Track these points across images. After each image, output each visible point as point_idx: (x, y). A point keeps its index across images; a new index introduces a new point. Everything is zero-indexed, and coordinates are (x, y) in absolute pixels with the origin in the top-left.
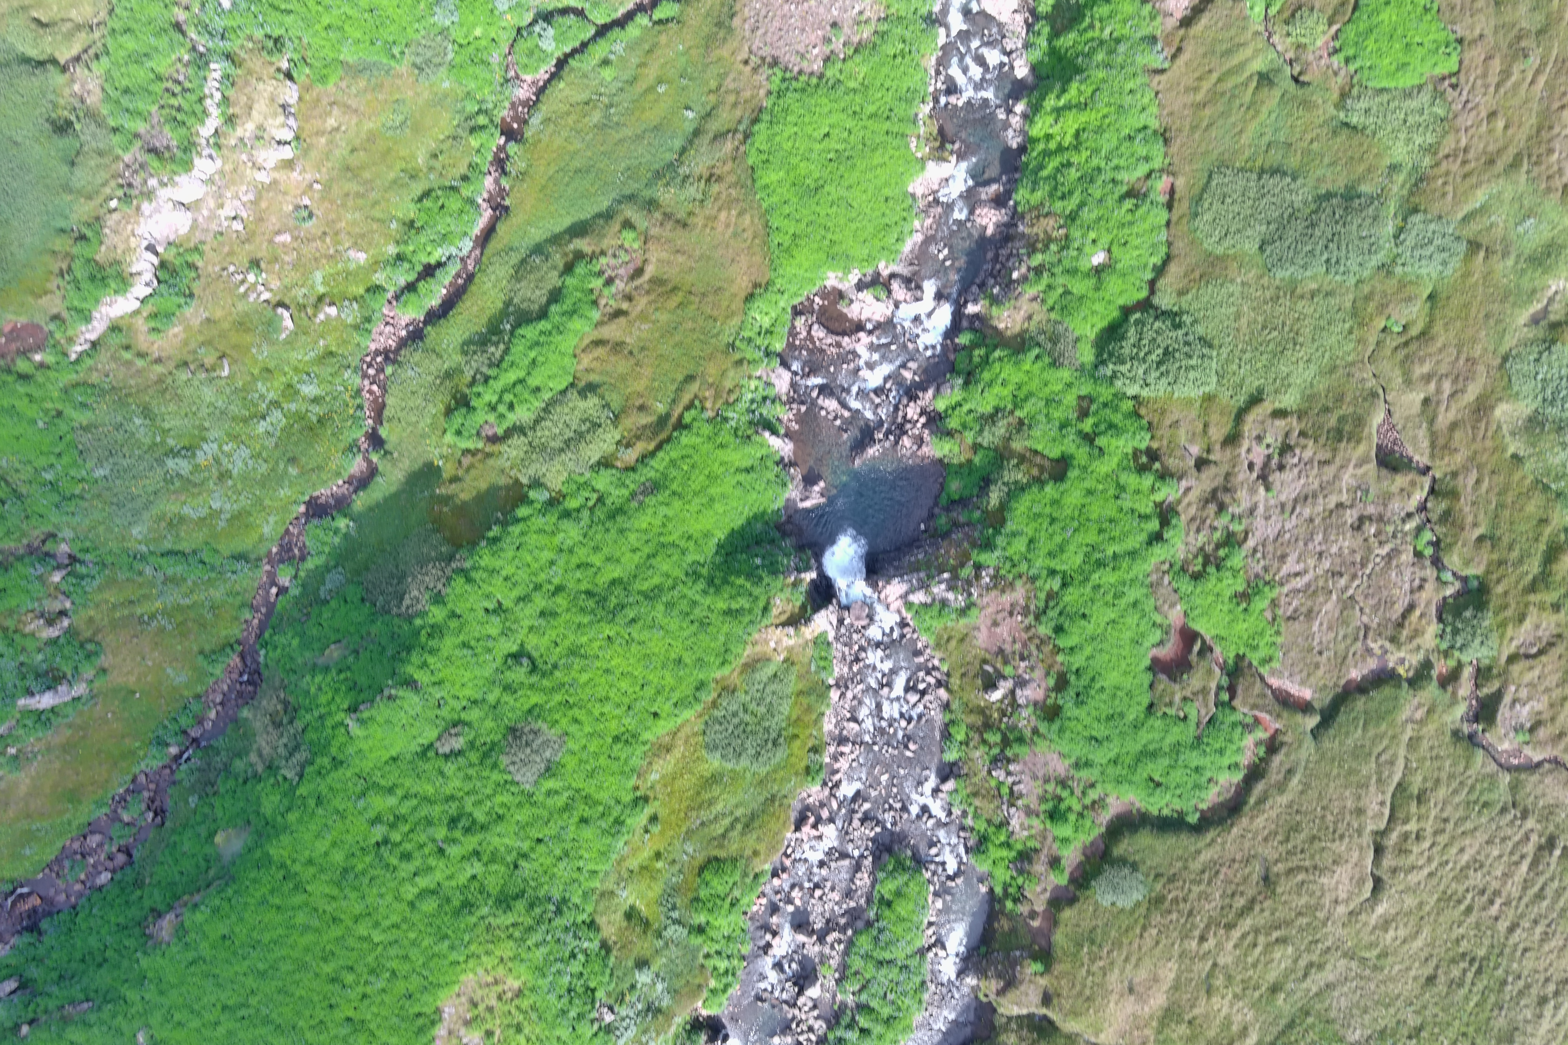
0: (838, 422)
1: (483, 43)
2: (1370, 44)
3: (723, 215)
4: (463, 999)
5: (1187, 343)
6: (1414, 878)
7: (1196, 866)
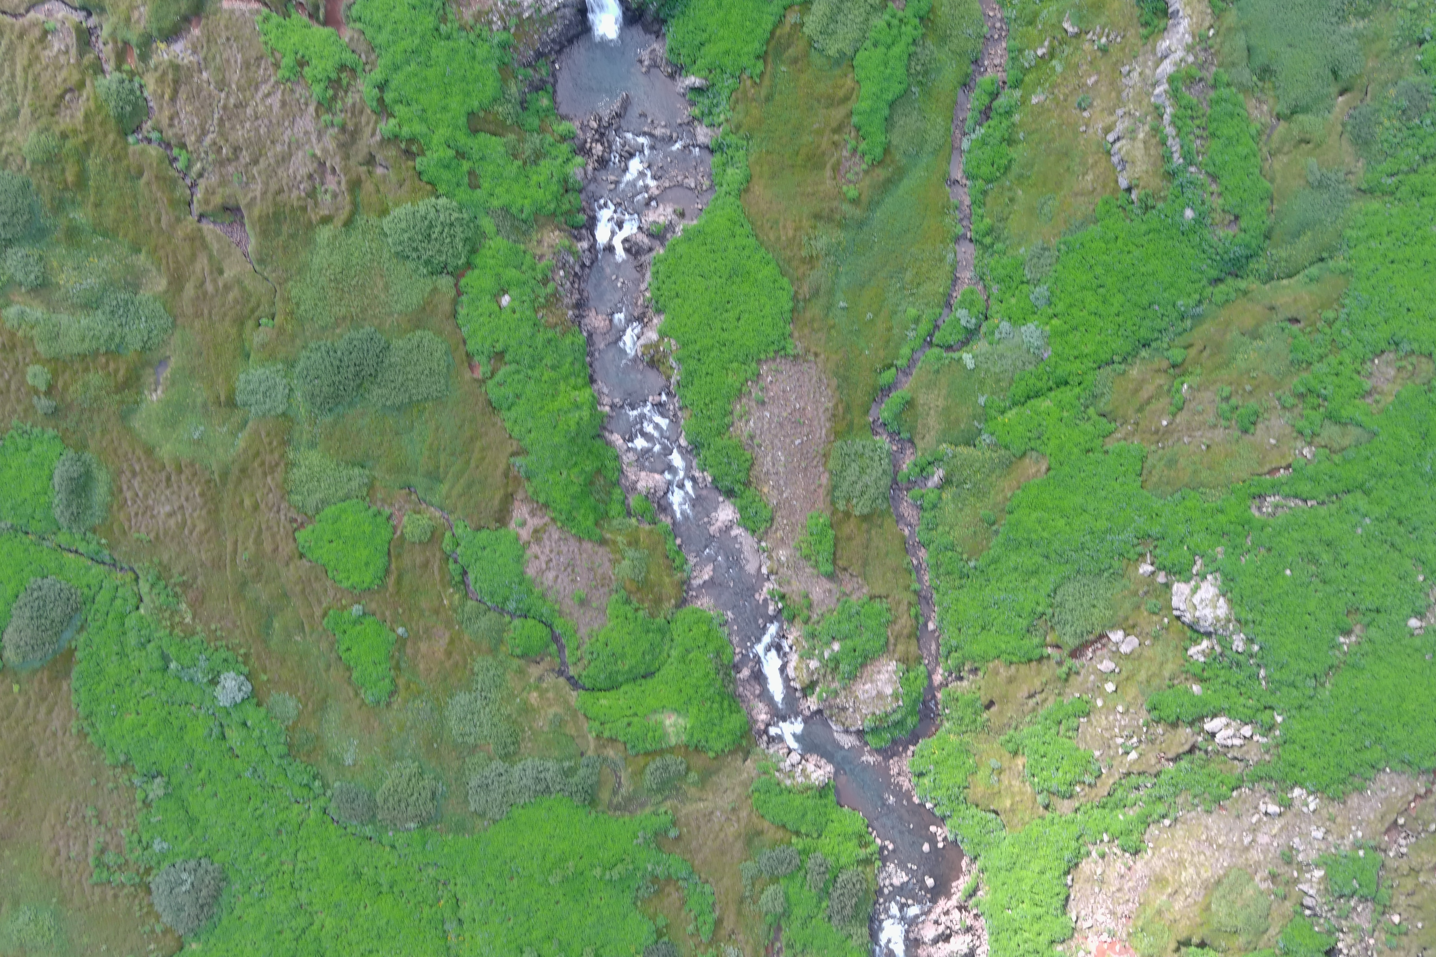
1: (1007, 295)
2: (367, 528)
3: (791, 233)
5: (416, 249)
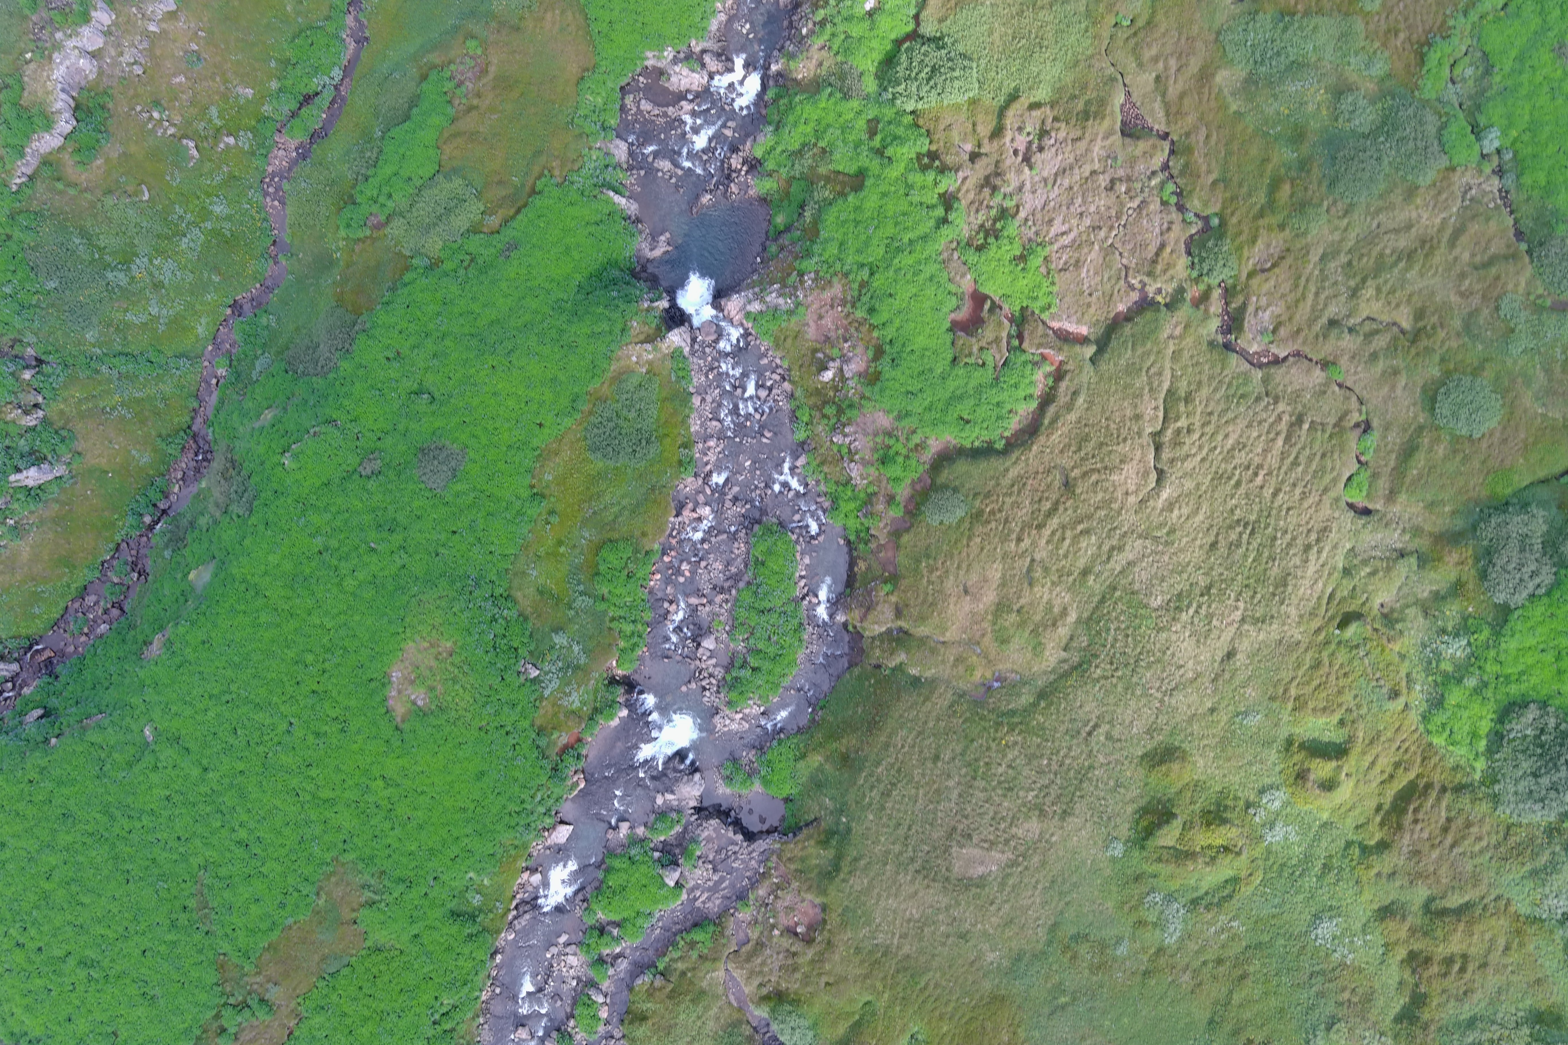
0: (673, 180)
3: (549, 15)
4: (407, 663)
6: (1189, 465)
7: (1006, 482)
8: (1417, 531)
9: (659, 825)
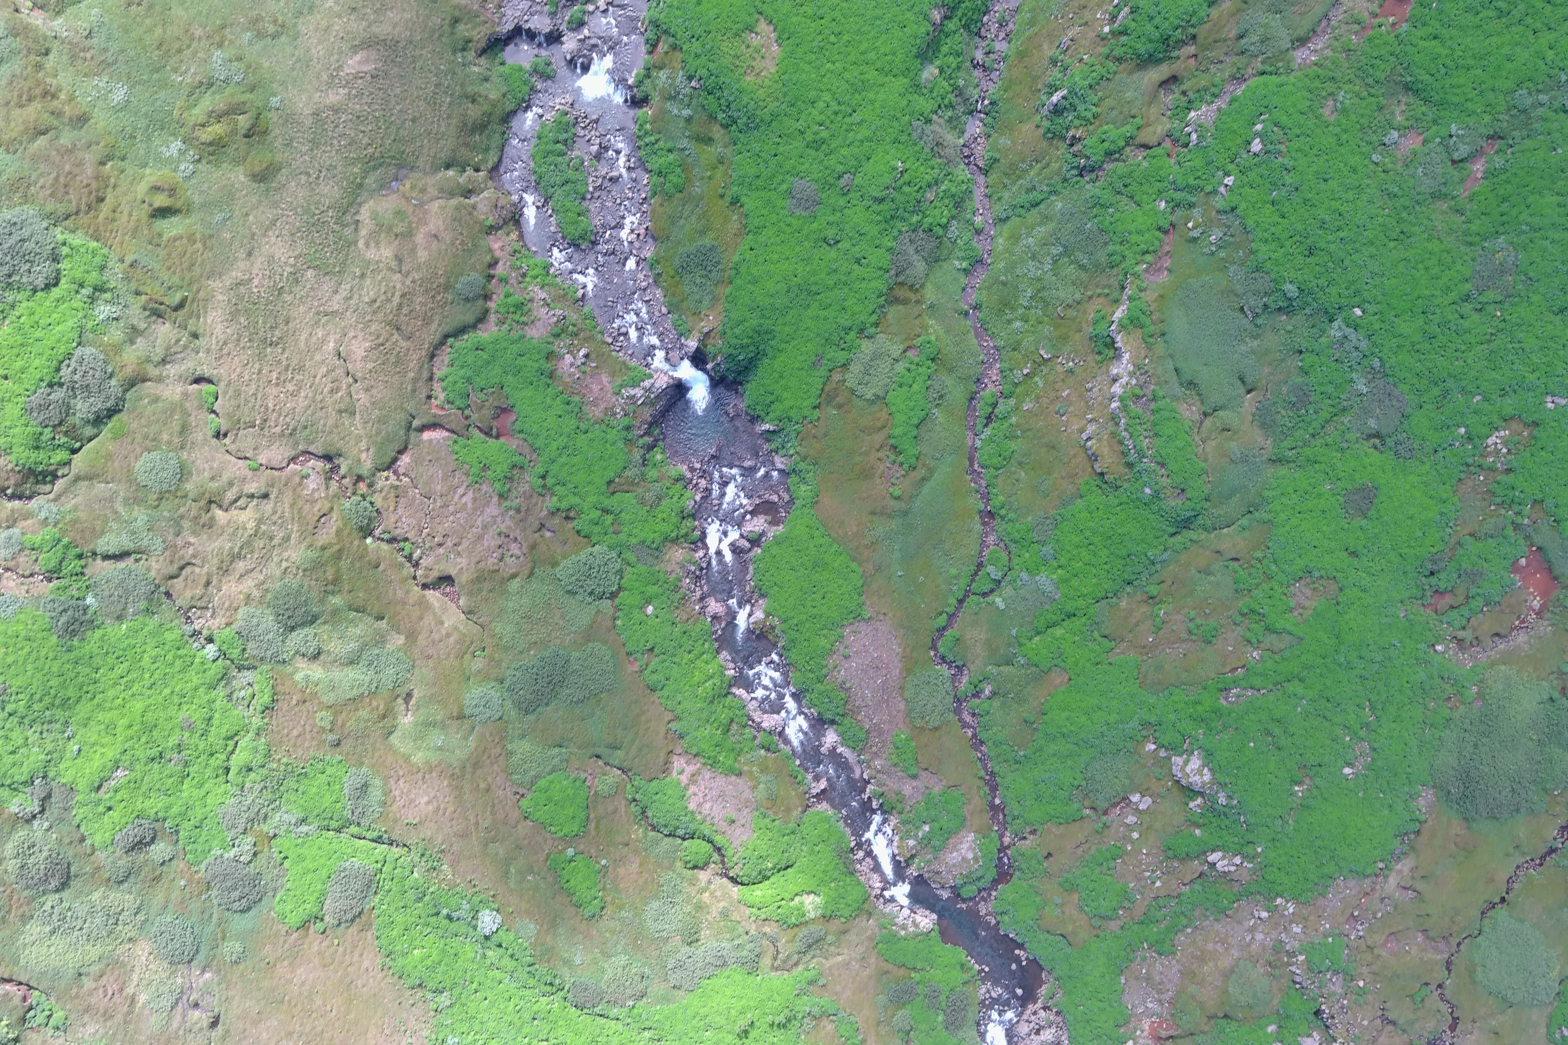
1: (1023, 552)
2: (570, 792)
3: (855, 529)
4: (770, 58)
6: (323, 370)
7: (437, 317)
8: (160, 380)
9: (580, 15)
